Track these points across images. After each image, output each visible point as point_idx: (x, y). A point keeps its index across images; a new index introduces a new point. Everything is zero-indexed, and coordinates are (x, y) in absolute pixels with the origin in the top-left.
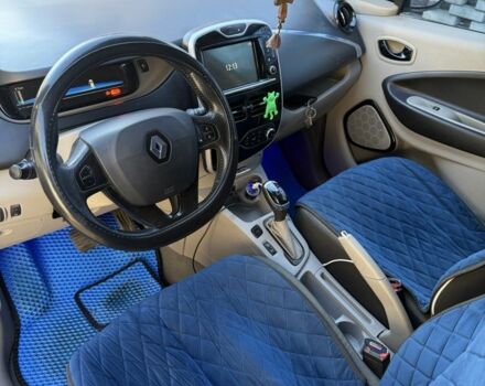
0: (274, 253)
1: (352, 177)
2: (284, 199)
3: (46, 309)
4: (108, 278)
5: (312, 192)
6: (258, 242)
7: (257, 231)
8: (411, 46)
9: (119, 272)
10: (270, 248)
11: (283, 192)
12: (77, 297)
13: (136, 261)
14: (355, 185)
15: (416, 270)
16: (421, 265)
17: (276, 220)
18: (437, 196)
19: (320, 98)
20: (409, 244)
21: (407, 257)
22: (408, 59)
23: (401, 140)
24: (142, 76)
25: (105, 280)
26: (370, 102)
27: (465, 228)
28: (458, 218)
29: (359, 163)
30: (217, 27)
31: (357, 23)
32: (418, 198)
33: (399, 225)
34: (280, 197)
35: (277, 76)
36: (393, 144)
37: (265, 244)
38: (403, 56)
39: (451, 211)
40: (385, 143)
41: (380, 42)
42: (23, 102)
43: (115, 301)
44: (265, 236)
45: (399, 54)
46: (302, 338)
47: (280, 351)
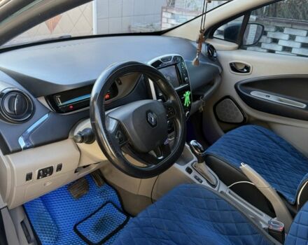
0: (201, 182)
1: (229, 137)
2: (202, 149)
3: (57, 239)
4: (91, 215)
5: (211, 147)
6: (191, 176)
7: (189, 171)
8: (249, 64)
9: (98, 211)
10: (198, 180)
11: (201, 146)
12: (75, 228)
13: (107, 202)
14: (233, 141)
15: (280, 184)
16: (282, 181)
17: (199, 162)
18: (278, 144)
19: (205, 95)
20: (271, 171)
21: (273, 178)
22: (248, 71)
23: (249, 116)
24: (119, 87)
25: (90, 216)
26: (228, 97)
27: (297, 160)
28: (292, 155)
29: (225, 132)
30: (159, 58)
31: (217, 55)
32: (268, 146)
33: (262, 161)
34: (200, 149)
35: (188, 83)
36: (245, 118)
37: (195, 177)
38: (245, 70)
39: (287, 151)
40: (240, 118)
41: (231, 64)
42: (61, 104)
43: (98, 228)
44: (194, 173)
45: (243, 70)
46: (233, 226)
47: (222, 236)
